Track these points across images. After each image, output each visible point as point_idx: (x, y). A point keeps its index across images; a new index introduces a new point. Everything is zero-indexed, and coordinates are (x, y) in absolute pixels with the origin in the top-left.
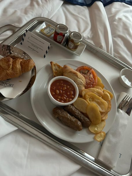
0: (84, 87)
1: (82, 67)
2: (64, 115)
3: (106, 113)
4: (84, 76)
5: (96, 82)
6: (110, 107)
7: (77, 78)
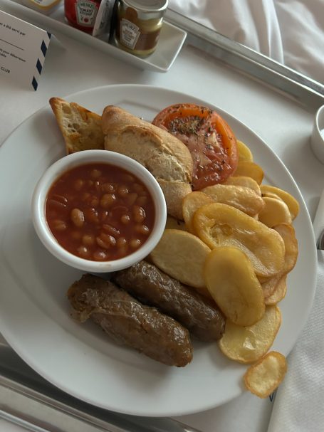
0: (189, 185)
1: (174, 107)
2: (114, 310)
3: (281, 278)
4: (186, 143)
5: (234, 159)
6: (294, 250)
7: (156, 153)
